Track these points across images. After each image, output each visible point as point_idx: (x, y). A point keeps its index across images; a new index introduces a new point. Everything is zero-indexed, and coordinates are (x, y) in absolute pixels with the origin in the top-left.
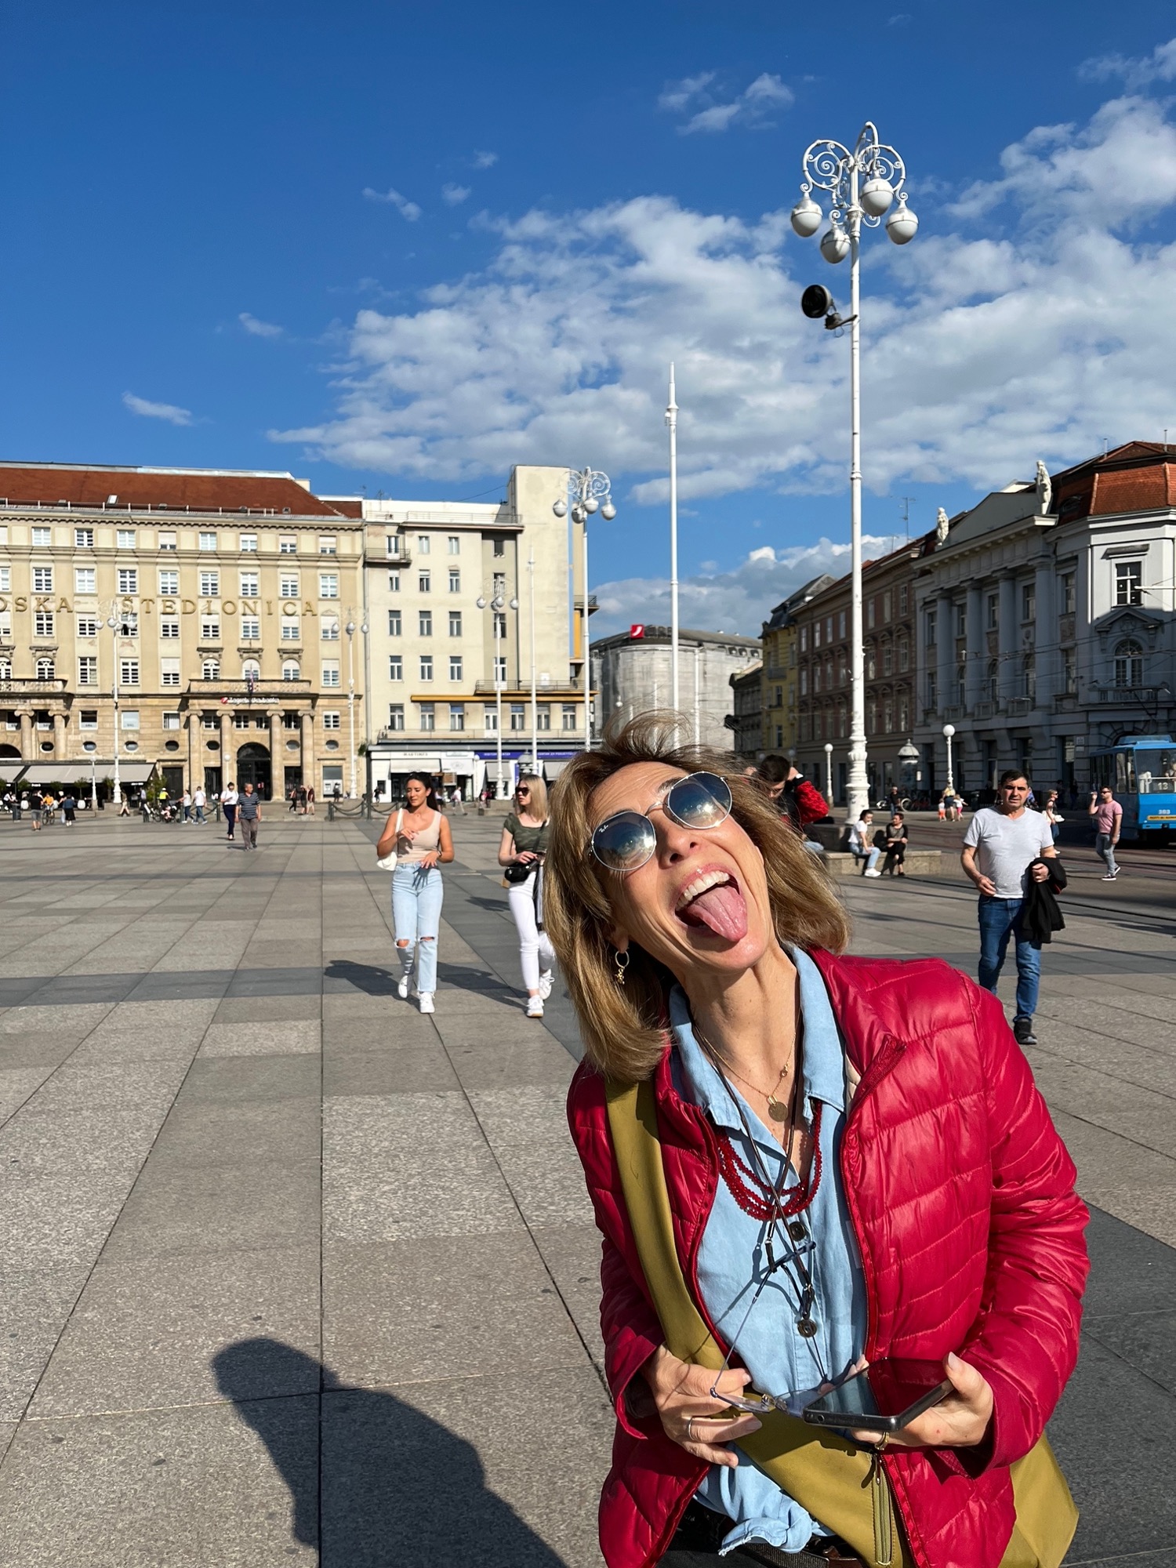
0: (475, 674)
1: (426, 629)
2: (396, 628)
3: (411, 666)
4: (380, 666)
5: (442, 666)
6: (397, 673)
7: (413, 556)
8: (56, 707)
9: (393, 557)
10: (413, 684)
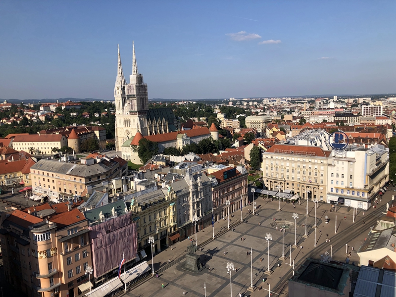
0: (345, 185)
1: (337, 176)
2: (332, 176)
3: (335, 182)
4: (330, 182)
5: (340, 183)
6: (332, 183)
7: (336, 165)
8: (283, 182)
9: (333, 164)
10: (334, 185)
